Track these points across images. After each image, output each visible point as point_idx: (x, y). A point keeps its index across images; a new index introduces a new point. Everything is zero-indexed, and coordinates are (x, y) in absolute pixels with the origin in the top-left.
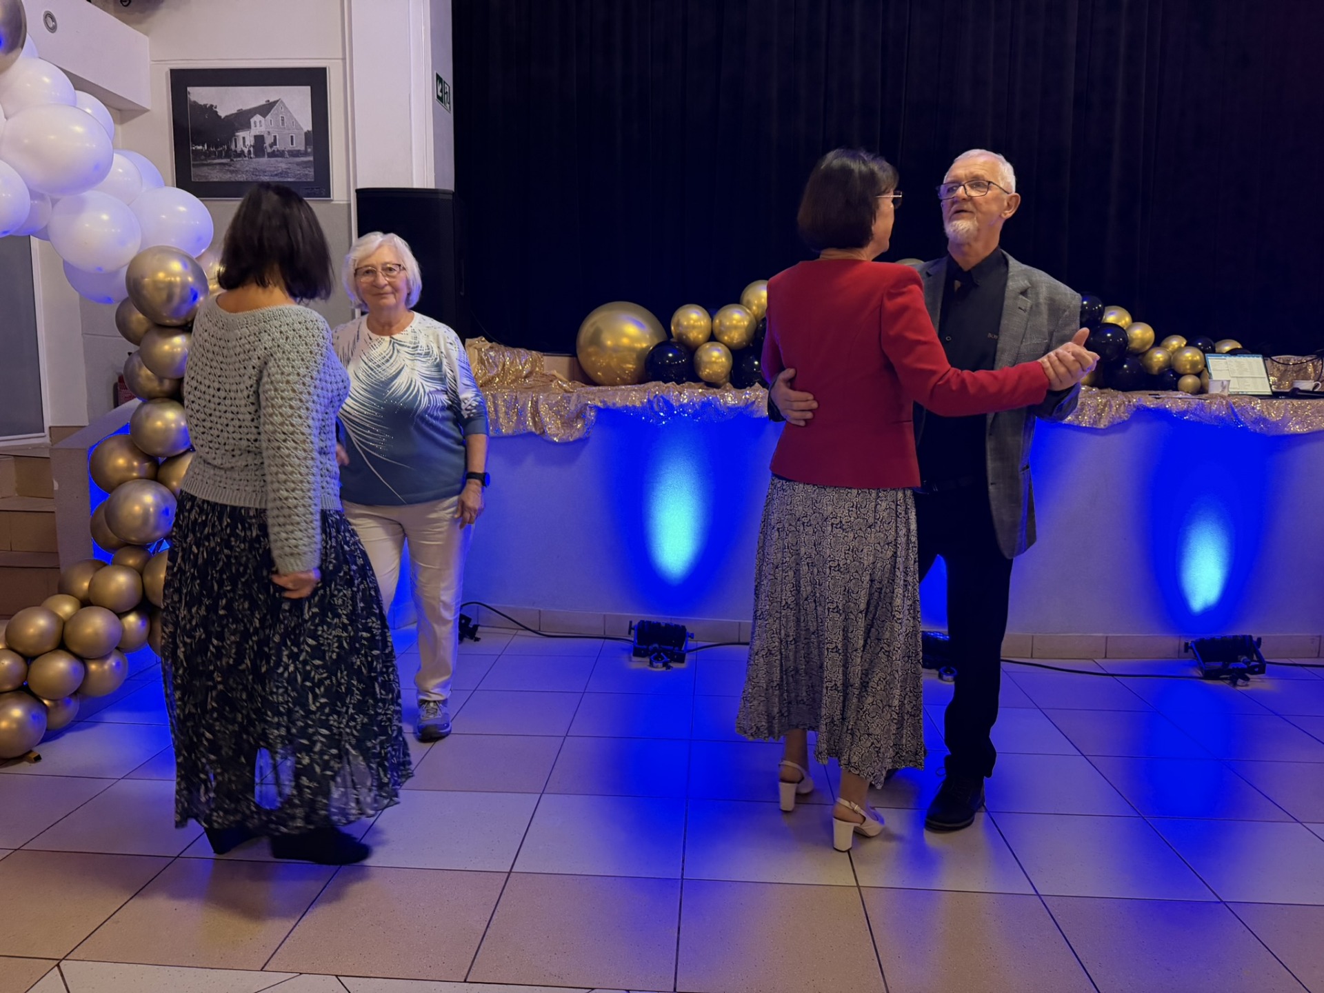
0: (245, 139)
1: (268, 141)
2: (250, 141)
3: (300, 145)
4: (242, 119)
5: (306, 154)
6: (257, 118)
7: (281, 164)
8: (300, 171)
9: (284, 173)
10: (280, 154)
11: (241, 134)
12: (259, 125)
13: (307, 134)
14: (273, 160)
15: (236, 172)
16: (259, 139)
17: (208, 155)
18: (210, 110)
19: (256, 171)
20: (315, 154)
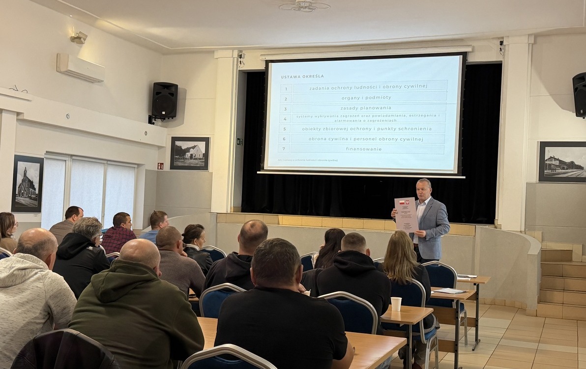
0: (188, 155)
1: (194, 155)
2: (189, 155)
3: (201, 157)
4: (188, 150)
5: (203, 159)
6: (192, 149)
7: (196, 161)
8: (201, 163)
9: (197, 164)
10: (196, 159)
11: (187, 154)
12: (192, 151)
13: (203, 154)
14: (194, 160)
15: (185, 163)
16: (192, 155)
17: (179, 158)
18: (180, 147)
19: (190, 163)
20: (205, 159)
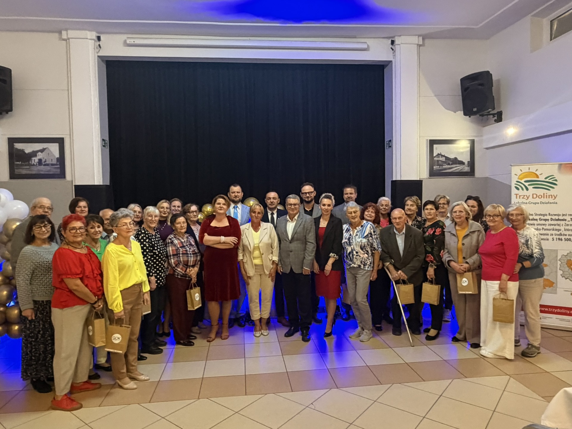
0: (35, 160)
1: (43, 160)
2: (37, 161)
3: (54, 162)
4: (34, 154)
5: (57, 165)
6: (40, 153)
7: (48, 168)
8: (55, 170)
9: (49, 171)
10: (48, 165)
11: (33, 158)
12: (40, 156)
13: (57, 159)
14: (45, 167)
15: (32, 171)
16: (40, 160)
17: (21, 165)
18: (23, 151)
19: (39, 170)
20: (60, 165)
